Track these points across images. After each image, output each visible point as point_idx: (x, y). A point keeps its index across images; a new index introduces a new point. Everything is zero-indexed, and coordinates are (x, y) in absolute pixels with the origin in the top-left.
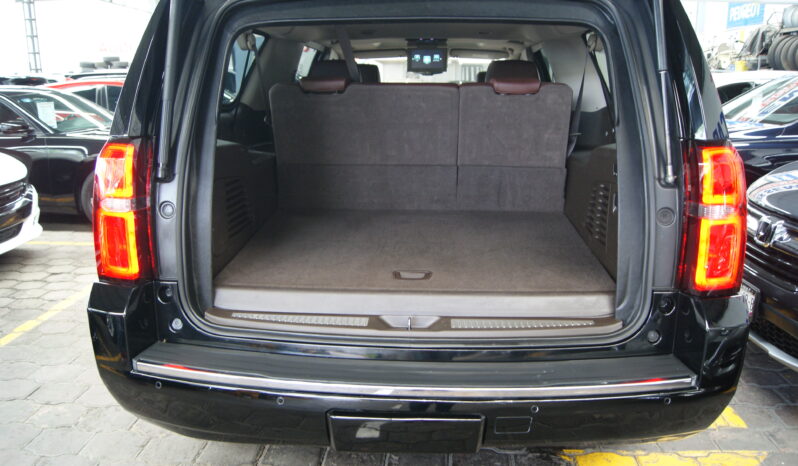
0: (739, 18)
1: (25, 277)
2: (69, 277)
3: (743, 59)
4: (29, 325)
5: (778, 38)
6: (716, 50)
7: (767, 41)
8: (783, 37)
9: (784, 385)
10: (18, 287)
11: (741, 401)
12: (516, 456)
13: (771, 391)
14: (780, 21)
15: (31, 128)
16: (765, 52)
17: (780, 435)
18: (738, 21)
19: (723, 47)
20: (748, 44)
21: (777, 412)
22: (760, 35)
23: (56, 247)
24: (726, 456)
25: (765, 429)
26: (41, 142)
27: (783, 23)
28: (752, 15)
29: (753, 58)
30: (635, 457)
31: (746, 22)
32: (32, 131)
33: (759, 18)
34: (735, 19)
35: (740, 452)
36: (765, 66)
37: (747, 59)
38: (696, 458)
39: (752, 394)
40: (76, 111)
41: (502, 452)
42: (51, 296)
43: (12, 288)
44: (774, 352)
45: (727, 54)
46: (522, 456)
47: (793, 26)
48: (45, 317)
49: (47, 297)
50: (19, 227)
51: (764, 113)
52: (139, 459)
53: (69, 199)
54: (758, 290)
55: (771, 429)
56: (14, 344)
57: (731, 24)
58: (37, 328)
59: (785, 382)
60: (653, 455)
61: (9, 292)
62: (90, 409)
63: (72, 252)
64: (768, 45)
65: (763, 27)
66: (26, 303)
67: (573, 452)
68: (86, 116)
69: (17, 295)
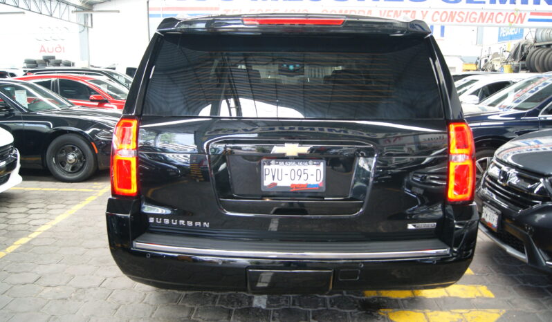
0: (507, 34)
1: (12, 210)
2: (43, 211)
3: (509, 63)
4: (24, 240)
5: (533, 49)
6: (491, 57)
7: (525, 51)
8: (536, 48)
9: (520, 274)
10: (9, 217)
11: (492, 283)
12: (351, 313)
13: (512, 278)
14: (534, 37)
15: (11, 108)
16: (524, 59)
17: (515, 301)
18: (505, 37)
19: (496, 54)
20: (512, 53)
21: (515, 289)
22: (520, 47)
23: (29, 191)
24: (480, 312)
25: (505, 298)
26: (19, 118)
27: (536, 38)
28: (516, 33)
29: (516, 63)
30: (424, 313)
31: (511, 38)
32: (12, 110)
33: (520, 35)
34: (504, 35)
35: (489, 310)
36: (524, 68)
37: (512, 63)
38: (461, 313)
39: (500, 279)
40: (39, 97)
41: (343, 311)
42: (33, 222)
43: (4, 218)
44: (510, 250)
45: (498, 60)
46: (355, 313)
47: (543, 41)
48: (33, 235)
49: (32, 223)
50: (8, 177)
51: (518, 101)
52: (115, 316)
53: (38, 158)
54: (499, 211)
55: (509, 298)
56: (15, 252)
57: (501, 39)
58: (29, 242)
59: (522, 273)
60: (435, 312)
61: (4, 220)
62: (77, 289)
63: (41, 195)
64: (526, 54)
65: (522, 41)
66: (16, 227)
67: (386, 310)
68: (45, 100)
69: (9, 222)
